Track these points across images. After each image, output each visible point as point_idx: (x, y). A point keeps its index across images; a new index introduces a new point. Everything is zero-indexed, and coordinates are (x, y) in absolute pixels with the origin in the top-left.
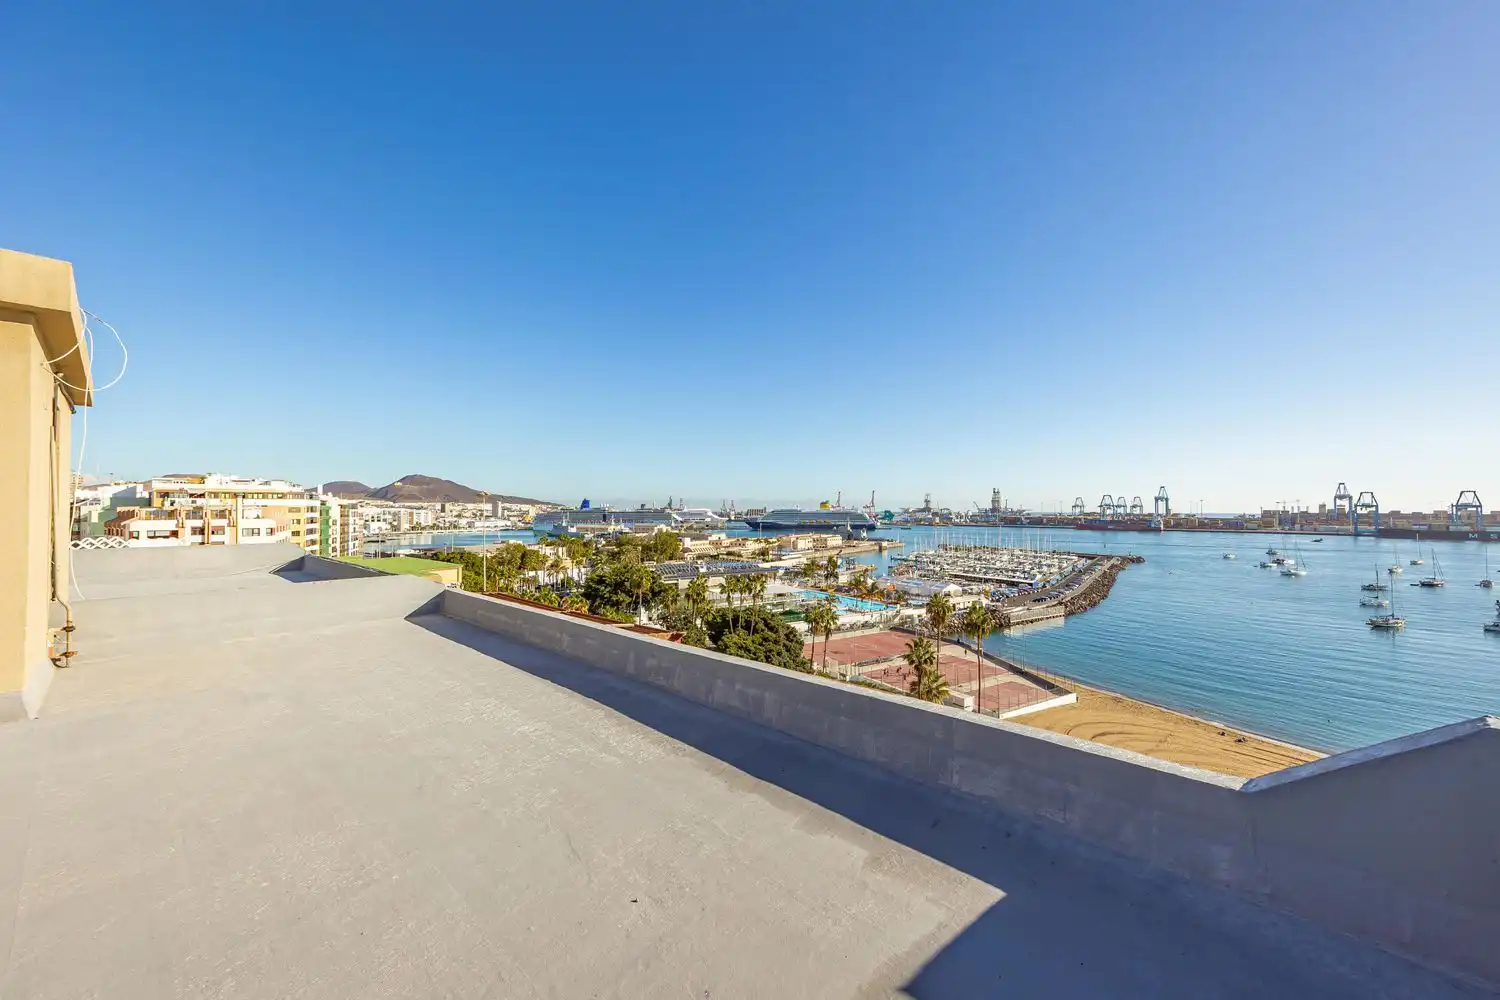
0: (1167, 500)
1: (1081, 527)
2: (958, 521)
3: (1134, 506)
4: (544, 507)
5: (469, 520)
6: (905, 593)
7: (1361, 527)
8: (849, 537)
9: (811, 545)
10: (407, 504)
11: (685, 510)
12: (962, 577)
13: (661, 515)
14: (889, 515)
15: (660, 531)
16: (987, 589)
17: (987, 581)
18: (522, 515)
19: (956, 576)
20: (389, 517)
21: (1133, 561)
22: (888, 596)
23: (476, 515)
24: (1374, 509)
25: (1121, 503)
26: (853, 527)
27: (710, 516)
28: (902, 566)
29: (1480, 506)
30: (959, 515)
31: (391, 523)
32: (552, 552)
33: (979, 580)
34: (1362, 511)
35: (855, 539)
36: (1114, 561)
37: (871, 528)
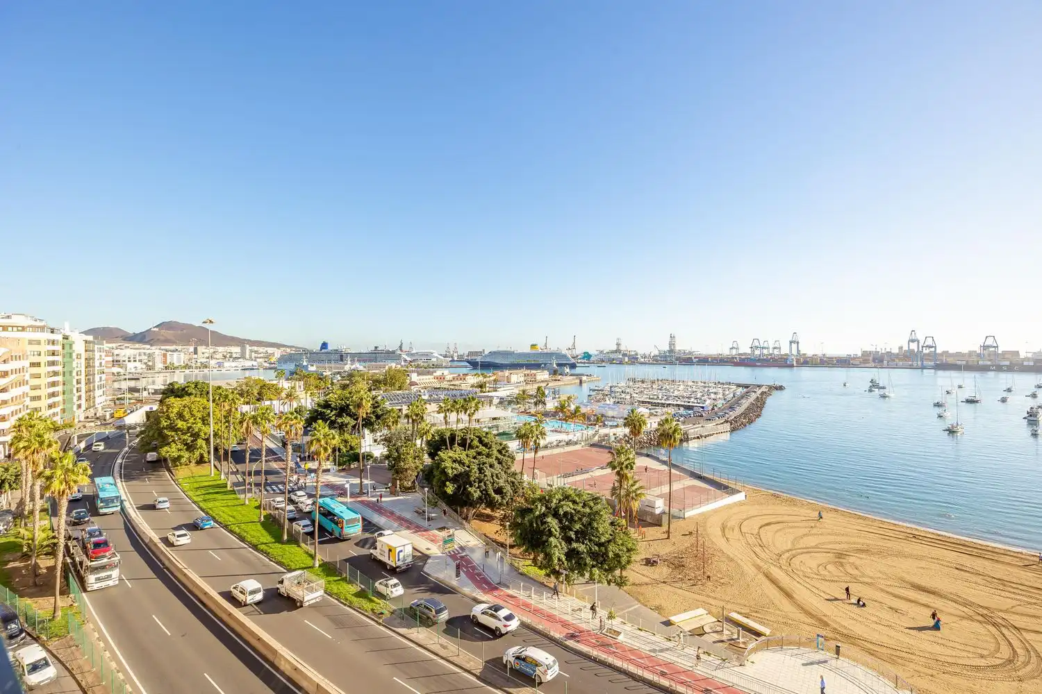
0: (798, 343)
1: (737, 364)
2: (642, 360)
3: (775, 348)
4: (288, 350)
5: (219, 361)
6: (603, 416)
7: (925, 363)
8: (555, 373)
9: (522, 379)
10: (163, 347)
11: (414, 351)
12: (649, 403)
13: (390, 355)
14: (587, 356)
15: (390, 368)
16: (669, 412)
17: (669, 405)
18: (267, 357)
19: (643, 402)
20: (145, 358)
21: (776, 388)
22: (589, 419)
23: (225, 357)
24: (933, 349)
25: (766, 345)
26: (558, 365)
27: (436, 356)
28: (599, 395)
29: (997, 347)
30: (643, 356)
31: (146, 363)
33: (663, 405)
34: (926, 351)
35: (560, 375)
36: (763, 389)
37: (573, 366)
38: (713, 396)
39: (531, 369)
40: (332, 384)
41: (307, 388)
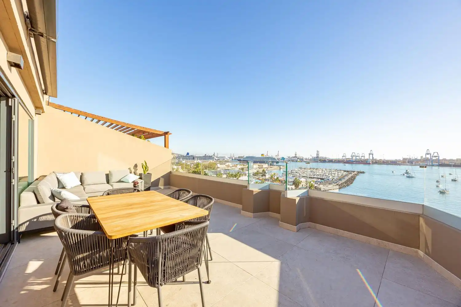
0: (373, 154)
1: (345, 163)
2: (305, 160)
3: (362, 156)
4: (176, 155)
7: (434, 163)
8: (270, 165)
9: (258, 167)
11: (219, 156)
12: (306, 177)
13: (210, 157)
14: (283, 159)
15: (210, 162)
16: (314, 180)
17: (314, 178)
19: (304, 176)
21: (361, 172)
22: (282, 182)
24: (438, 158)
25: (358, 155)
26: (272, 162)
27: (227, 158)
30: (306, 159)
32: (176, 167)
33: (311, 178)
34: (434, 158)
35: (272, 165)
36: (355, 173)
37: (277, 162)
38: (333, 175)
39: (261, 163)
40: (191, 167)
41: (182, 168)
